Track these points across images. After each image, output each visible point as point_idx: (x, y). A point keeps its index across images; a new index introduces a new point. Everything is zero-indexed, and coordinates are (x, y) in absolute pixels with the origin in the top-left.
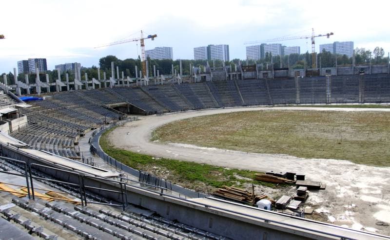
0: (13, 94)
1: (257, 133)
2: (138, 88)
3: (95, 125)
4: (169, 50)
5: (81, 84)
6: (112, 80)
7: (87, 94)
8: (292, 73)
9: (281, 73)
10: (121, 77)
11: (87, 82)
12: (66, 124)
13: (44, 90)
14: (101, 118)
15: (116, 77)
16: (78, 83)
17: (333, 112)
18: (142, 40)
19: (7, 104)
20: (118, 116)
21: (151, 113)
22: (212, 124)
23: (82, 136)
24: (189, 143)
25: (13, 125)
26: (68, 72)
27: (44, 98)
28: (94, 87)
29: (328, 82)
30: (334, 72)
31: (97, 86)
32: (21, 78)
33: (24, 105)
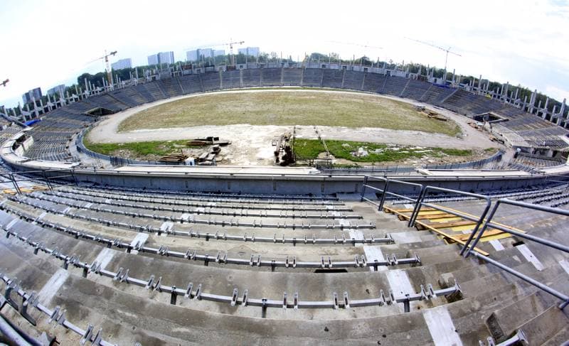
0: (21, 123)
1: (192, 113)
2: (106, 94)
3: (78, 130)
4: (128, 61)
5: (65, 101)
6: (87, 92)
7: (70, 108)
8: (217, 68)
9: (209, 69)
10: (92, 88)
11: (69, 98)
12: (59, 134)
13: (41, 113)
14: (82, 123)
15: (89, 89)
16: (62, 100)
17: (243, 93)
18: (106, 57)
19: (17, 132)
20: (93, 119)
21: (117, 112)
22: (161, 111)
23: (70, 140)
24: (145, 128)
25: (25, 146)
26: (55, 94)
27: (41, 119)
28: (74, 101)
29: (241, 73)
30: (245, 66)
31: (76, 99)
32: (25, 109)
33: (28, 129)
